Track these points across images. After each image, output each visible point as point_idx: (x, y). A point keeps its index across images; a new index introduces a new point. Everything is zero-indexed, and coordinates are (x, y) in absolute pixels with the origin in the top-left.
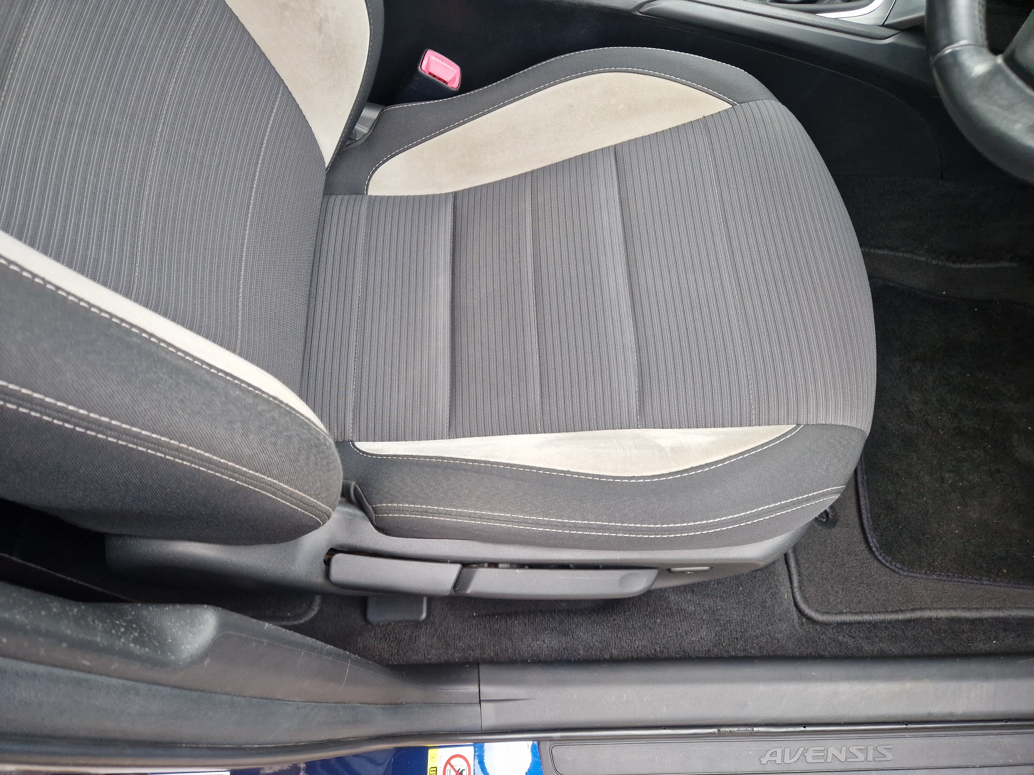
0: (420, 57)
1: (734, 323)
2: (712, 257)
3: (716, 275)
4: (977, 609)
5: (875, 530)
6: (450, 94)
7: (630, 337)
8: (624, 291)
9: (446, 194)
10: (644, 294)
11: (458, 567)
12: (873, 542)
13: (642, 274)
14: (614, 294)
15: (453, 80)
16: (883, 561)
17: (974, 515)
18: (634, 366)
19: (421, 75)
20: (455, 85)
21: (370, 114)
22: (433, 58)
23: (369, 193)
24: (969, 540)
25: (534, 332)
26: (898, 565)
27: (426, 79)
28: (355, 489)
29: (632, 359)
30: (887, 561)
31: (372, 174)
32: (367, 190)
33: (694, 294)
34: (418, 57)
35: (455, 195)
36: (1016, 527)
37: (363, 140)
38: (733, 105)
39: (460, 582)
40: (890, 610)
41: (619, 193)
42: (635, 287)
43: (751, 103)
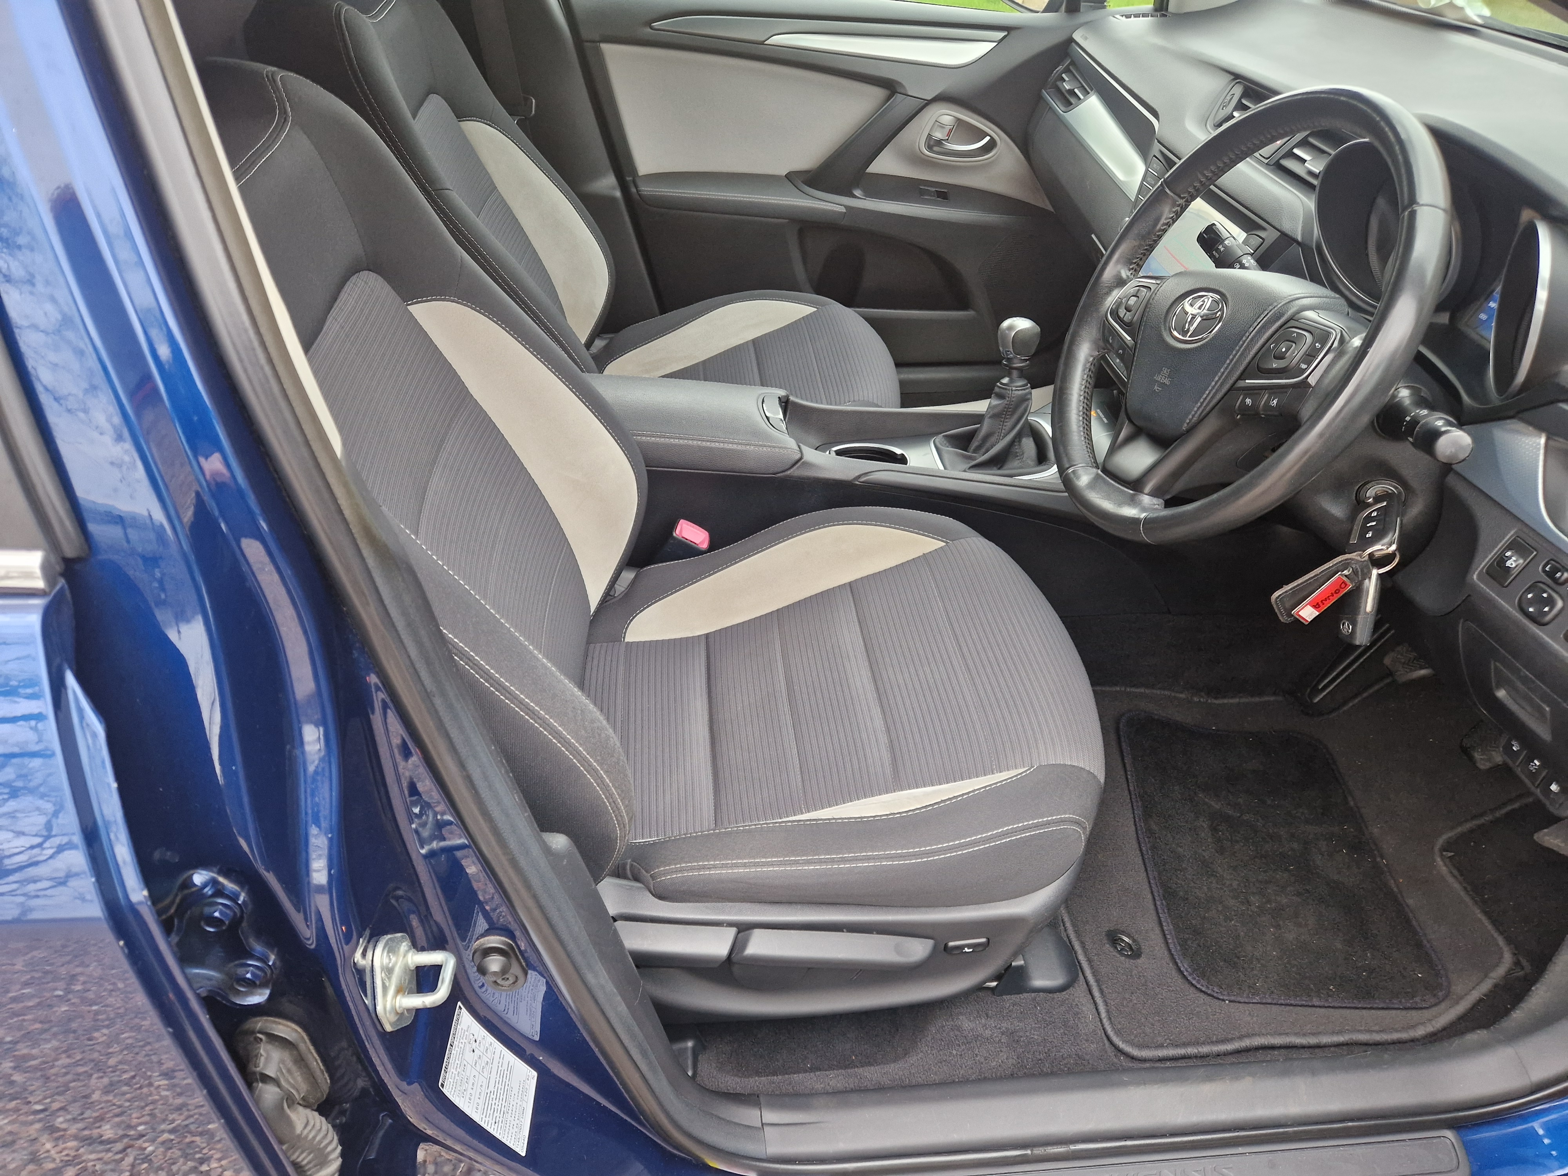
0: (674, 524)
1: (968, 698)
2: (943, 652)
3: (948, 665)
4: (1313, 1034)
5: (1184, 955)
6: (702, 553)
7: (879, 723)
8: (870, 687)
9: (699, 636)
10: (888, 686)
11: (733, 931)
12: (1185, 966)
13: (884, 673)
14: (861, 691)
15: (702, 542)
16: (1199, 986)
17: (1290, 937)
18: (885, 744)
19: (675, 538)
20: (705, 546)
21: (628, 576)
22: (684, 525)
23: (626, 640)
24: (1289, 963)
25: (791, 732)
26: (1215, 989)
27: (680, 541)
28: (632, 865)
29: (883, 739)
30: (1202, 985)
31: (630, 623)
32: (624, 638)
33: (931, 681)
34: (673, 525)
35: (707, 636)
36: (1339, 946)
37: (621, 596)
38: (947, 543)
39: (738, 945)
40: (1214, 1039)
41: (857, 616)
42: (879, 683)
43: (961, 540)
